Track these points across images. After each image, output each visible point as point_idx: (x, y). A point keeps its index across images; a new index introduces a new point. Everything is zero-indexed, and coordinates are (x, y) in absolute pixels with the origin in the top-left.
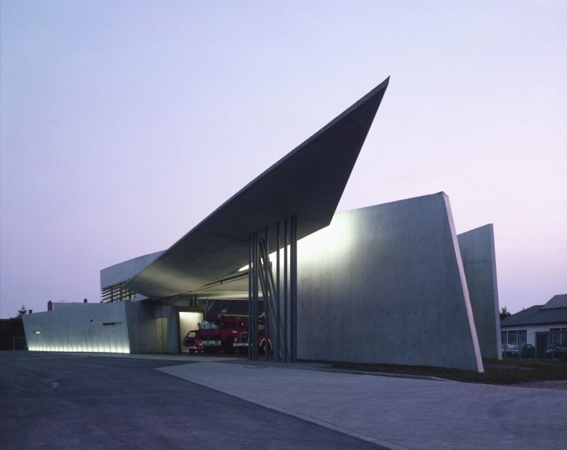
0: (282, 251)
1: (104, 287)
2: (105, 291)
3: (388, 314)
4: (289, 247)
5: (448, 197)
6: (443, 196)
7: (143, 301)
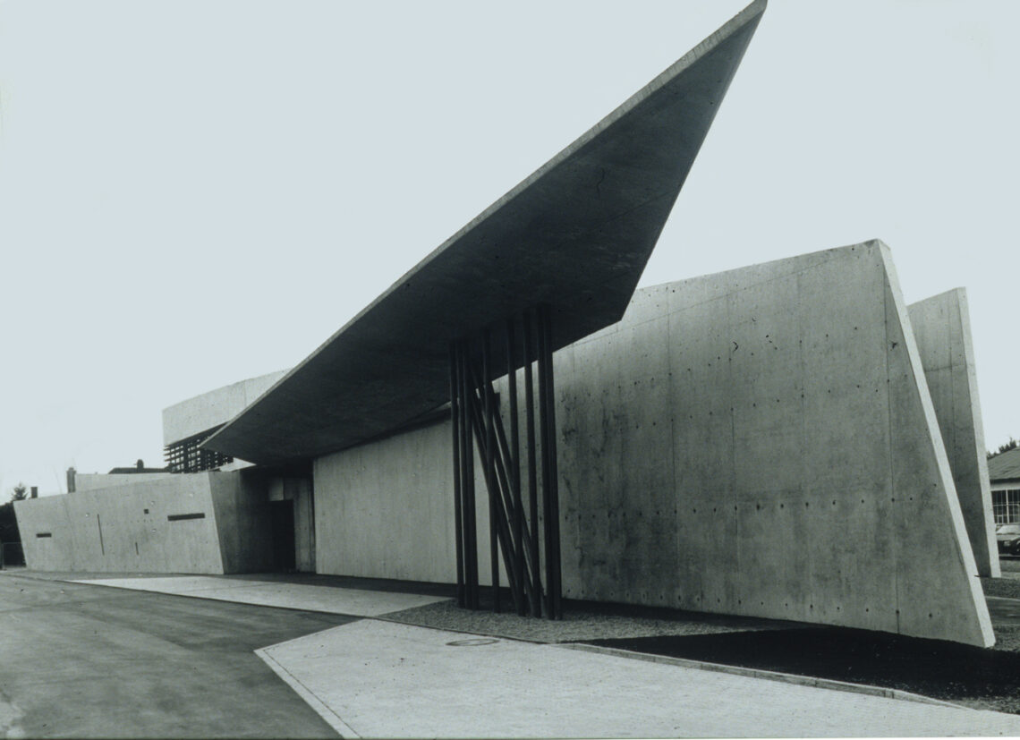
0: (521, 373)
1: (170, 442)
2: (173, 450)
3: (758, 507)
4: (535, 365)
5: (889, 249)
6: (878, 248)
7: (244, 472)
